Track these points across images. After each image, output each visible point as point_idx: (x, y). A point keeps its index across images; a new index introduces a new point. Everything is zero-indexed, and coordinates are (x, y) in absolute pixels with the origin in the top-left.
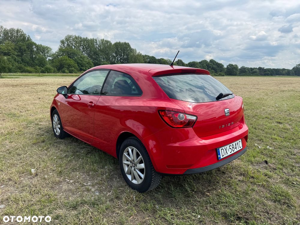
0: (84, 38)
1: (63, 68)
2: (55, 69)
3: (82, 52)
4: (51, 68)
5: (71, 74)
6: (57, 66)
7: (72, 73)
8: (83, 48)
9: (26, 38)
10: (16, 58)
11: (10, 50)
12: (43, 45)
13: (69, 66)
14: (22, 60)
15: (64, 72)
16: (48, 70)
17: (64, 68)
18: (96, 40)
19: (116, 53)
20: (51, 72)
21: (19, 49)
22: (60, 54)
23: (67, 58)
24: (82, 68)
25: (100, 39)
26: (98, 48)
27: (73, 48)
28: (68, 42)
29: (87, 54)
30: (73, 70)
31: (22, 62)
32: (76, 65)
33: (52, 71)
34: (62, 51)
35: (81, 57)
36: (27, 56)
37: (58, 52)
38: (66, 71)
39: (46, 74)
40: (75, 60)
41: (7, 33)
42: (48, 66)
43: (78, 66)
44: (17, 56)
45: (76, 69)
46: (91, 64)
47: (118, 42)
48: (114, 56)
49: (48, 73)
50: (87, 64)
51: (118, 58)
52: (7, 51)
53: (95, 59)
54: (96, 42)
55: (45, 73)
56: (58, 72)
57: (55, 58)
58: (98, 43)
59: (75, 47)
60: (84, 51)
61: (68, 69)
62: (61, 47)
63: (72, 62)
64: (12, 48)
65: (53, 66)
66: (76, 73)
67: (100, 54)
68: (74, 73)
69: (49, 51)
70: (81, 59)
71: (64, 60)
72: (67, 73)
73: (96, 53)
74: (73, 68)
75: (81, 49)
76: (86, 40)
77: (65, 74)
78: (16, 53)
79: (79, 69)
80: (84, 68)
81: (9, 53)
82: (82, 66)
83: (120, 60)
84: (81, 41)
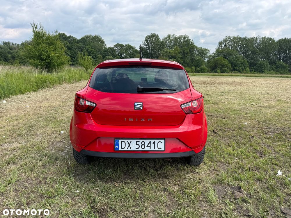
0: (243, 38)
1: (216, 68)
2: (209, 69)
3: (239, 52)
4: (206, 68)
5: (222, 74)
6: (212, 66)
7: (224, 73)
8: (241, 48)
9: (190, 43)
10: (180, 60)
11: (176, 54)
12: (202, 48)
13: (223, 66)
14: (184, 62)
15: (216, 72)
16: (203, 71)
17: (218, 68)
18: (256, 39)
19: (279, 51)
20: (204, 72)
21: (183, 52)
22: (216, 55)
23: (223, 58)
24: (236, 68)
25: (261, 37)
26: (257, 47)
27: (231, 48)
28: (225, 43)
29: (243, 54)
30: (225, 70)
31: (183, 63)
32: (230, 65)
33: (206, 71)
34: (219, 52)
35: (236, 57)
36: (188, 59)
37: (215, 53)
38: (218, 71)
39: (200, 74)
40: (230, 61)
41: (177, 40)
42: (204, 66)
43: (232, 66)
44: (181, 58)
45: (229, 69)
46: (246, 64)
47: (284, 38)
48: (275, 54)
49: (202, 72)
50: (242, 64)
51: (280, 57)
52: (174, 55)
53: (252, 59)
54: (256, 41)
55: (199, 72)
56: (211, 72)
57: (211, 59)
58: (258, 41)
59: (232, 47)
60: (241, 51)
61: (221, 69)
62: (219, 48)
63: (226, 62)
64: (178, 52)
65: (208, 67)
66: (228, 73)
67: (258, 54)
68: (226, 73)
69: (207, 53)
70: (236, 59)
71: (219, 60)
72: (219, 73)
73: (254, 53)
74: (226, 69)
75: (238, 49)
76: (245, 40)
77: (216, 74)
78: (180, 56)
79: (232, 69)
80: (238, 68)
81: (176, 56)
82: (236, 66)
83: (283, 58)
84: (239, 42)
